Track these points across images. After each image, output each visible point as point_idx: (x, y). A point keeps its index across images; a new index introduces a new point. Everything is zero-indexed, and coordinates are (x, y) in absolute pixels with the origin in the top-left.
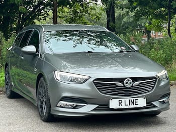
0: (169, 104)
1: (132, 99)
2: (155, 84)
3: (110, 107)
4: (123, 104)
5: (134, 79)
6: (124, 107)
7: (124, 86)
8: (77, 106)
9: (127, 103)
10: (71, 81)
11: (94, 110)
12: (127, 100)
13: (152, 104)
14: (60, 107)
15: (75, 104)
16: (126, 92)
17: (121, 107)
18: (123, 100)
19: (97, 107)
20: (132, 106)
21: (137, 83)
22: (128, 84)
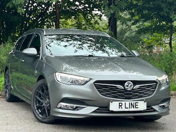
1: (133, 102)
2: (155, 88)
3: (110, 110)
4: (123, 106)
5: (135, 83)
6: (124, 109)
7: (125, 89)
8: (77, 107)
9: (127, 106)
10: (72, 82)
11: (94, 112)
12: (127, 103)
13: (152, 108)
14: (60, 108)
15: (75, 106)
16: (126, 95)
17: (121, 110)
18: (123, 103)
19: (97, 109)
20: (132, 109)
21: (137, 86)
22: (129, 87)
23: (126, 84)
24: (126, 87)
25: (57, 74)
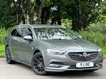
0: (102, 66)
1: (87, 63)
2: (97, 55)
3: (77, 67)
4: (83, 65)
5: (88, 53)
6: (83, 66)
7: (83, 56)
9: (85, 65)
11: (68, 68)
12: (85, 63)
13: (96, 66)
14: (50, 67)
15: (58, 65)
16: (84, 59)
17: (81, 67)
18: (83, 63)
19: (70, 67)
20: (87, 66)
21: (89, 55)
22: (85, 55)
23: (84, 54)
24: (84, 55)
25: (47, 49)
